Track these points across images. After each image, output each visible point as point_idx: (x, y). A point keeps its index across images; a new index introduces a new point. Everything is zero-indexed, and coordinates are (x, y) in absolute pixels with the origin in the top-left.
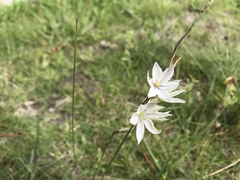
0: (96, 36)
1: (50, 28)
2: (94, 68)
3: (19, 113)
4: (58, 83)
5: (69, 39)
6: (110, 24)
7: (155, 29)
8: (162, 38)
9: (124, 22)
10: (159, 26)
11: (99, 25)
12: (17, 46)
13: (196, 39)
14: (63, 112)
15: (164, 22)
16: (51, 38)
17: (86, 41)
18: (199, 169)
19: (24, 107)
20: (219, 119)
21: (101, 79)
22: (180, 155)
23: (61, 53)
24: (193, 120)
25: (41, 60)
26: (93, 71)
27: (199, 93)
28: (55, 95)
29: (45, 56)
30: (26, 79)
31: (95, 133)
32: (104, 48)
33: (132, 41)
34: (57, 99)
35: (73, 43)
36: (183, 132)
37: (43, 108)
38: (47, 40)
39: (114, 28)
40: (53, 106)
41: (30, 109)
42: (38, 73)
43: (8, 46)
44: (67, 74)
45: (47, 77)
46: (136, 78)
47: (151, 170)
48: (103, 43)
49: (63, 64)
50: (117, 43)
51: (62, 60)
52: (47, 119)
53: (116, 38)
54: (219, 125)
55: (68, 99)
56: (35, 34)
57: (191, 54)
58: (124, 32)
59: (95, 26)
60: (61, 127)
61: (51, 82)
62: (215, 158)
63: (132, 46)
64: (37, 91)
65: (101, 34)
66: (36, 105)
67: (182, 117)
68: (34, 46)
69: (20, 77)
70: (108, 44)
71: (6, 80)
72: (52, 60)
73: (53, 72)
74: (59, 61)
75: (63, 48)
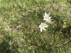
0: (27, 9)
1: (14, 6)
3: (6, 29)
4: (17, 22)
5: (20, 9)
6: (31, 5)
7: (44, 7)
8: (46, 9)
9: (35, 5)
10: (45, 6)
11: (28, 6)
12: (5, 11)
13: (56, 10)
14: (18, 29)
15: (46, 5)
16: (14, 9)
17: (24, 10)
19: (7, 28)
20: (62, 31)
21: (29, 20)
22: (51, 41)
23: (17, 13)
25: (12, 15)
26: (27, 18)
27: (56, 25)
28: (16, 25)
30: (8, 20)
32: (29, 12)
33: (38, 10)
34: (17, 26)
35: (21, 11)
36: (52, 35)
37: (13, 28)
38: (13, 9)
39: (32, 6)
40: (15, 28)
41: (9, 28)
42: (11, 19)
43: (2, 11)
44: (19, 19)
45: (13, 20)
46: (39, 20)
47: (43, 45)
48: (29, 11)
49: (18, 16)
50: (33, 11)
51: (18, 15)
52: (14, 31)
53: (33, 10)
54: (61, 33)
55: (20, 26)
56: (10, 8)
58: (35, 8)
59: (27, 6)
60: (18, 33)
61: (15, 21)
62: (60, 42)
63: (38, 12)
64: (11, 24)
65: (29, 8)
66: (11, 27)
67: (51, 31)
68: (9, 11)
69: (6, 19)
70: (31, 11)
71: (2, 20)
72: (15, 15)
73: (15, 18)
74: (17, 15)
75: (18, 12)
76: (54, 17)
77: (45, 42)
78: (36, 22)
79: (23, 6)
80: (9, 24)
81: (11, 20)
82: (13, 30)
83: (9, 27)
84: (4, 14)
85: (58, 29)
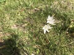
0: (33, 7)
1: (20, 4)
2: (33, 16)
3: (12, 28)
4: (23, 20)
5: (26, 7)
8: (53, 7)
9: (42, 2)
10: (52, 4)
11: (34, 3)
12: (11, 9)
14: (24, 28)
15: (54, 3)
16: (21, 7)
17: (30, 8)
18: (61, 44)
19: (14, 26)
20: (68, 31)
21: (35, 19)
22: (56, 40)
23: (23, 12)
24: (61, 31)
25: (18, 13)
26: (33, 17)
27: (63, 24)
28: (22, 23)
29: (19, 12)
30: (14, 19)
31: (33, 34)
32: (36, 10)
33: (44, 8)
34: (23, 24)
35: (27, 9)
36: (57, 34)
37: (19, 27)
38: (19, 8)
39: (39, 4)
40: (21, 26)
41: (15, 27)
42: (17, 17)
43: (9, 10)
44: (25, 18)
45: (20, 18)
46: (45, 19)
47: (48, 44)
48: (35, 9)
49: (24, 15)
50: (40, 9)
51: (24, 14)
52: (20, 30)
53: (39, 7)
54: (68, 33)
55: (26, 25)
56: (16, 6)
57: (61, 13)
58: (42, 5)
60: (24, 32)
61: (21, 20)
62: (66, 42)
63: (44, 10)
64: (17, 22)
65: (35, 6)
66: (17, 26)
67: (57, 30)
68: (16, 9)
69: (12, 18)
70: (37, 9)
71: (9, 19)
72: (21, 13)
73: (21, 17)
74: (23, 14)
75: (24, 10)
76: (62, 15)
77: (50, 41)
78: (42, 21)
79: (29, 3)
80: (16, 23)
81: (18, 19)
82: (19, 28)
83: (16, 25)
84: (10, 12)
85: (64, 28)
